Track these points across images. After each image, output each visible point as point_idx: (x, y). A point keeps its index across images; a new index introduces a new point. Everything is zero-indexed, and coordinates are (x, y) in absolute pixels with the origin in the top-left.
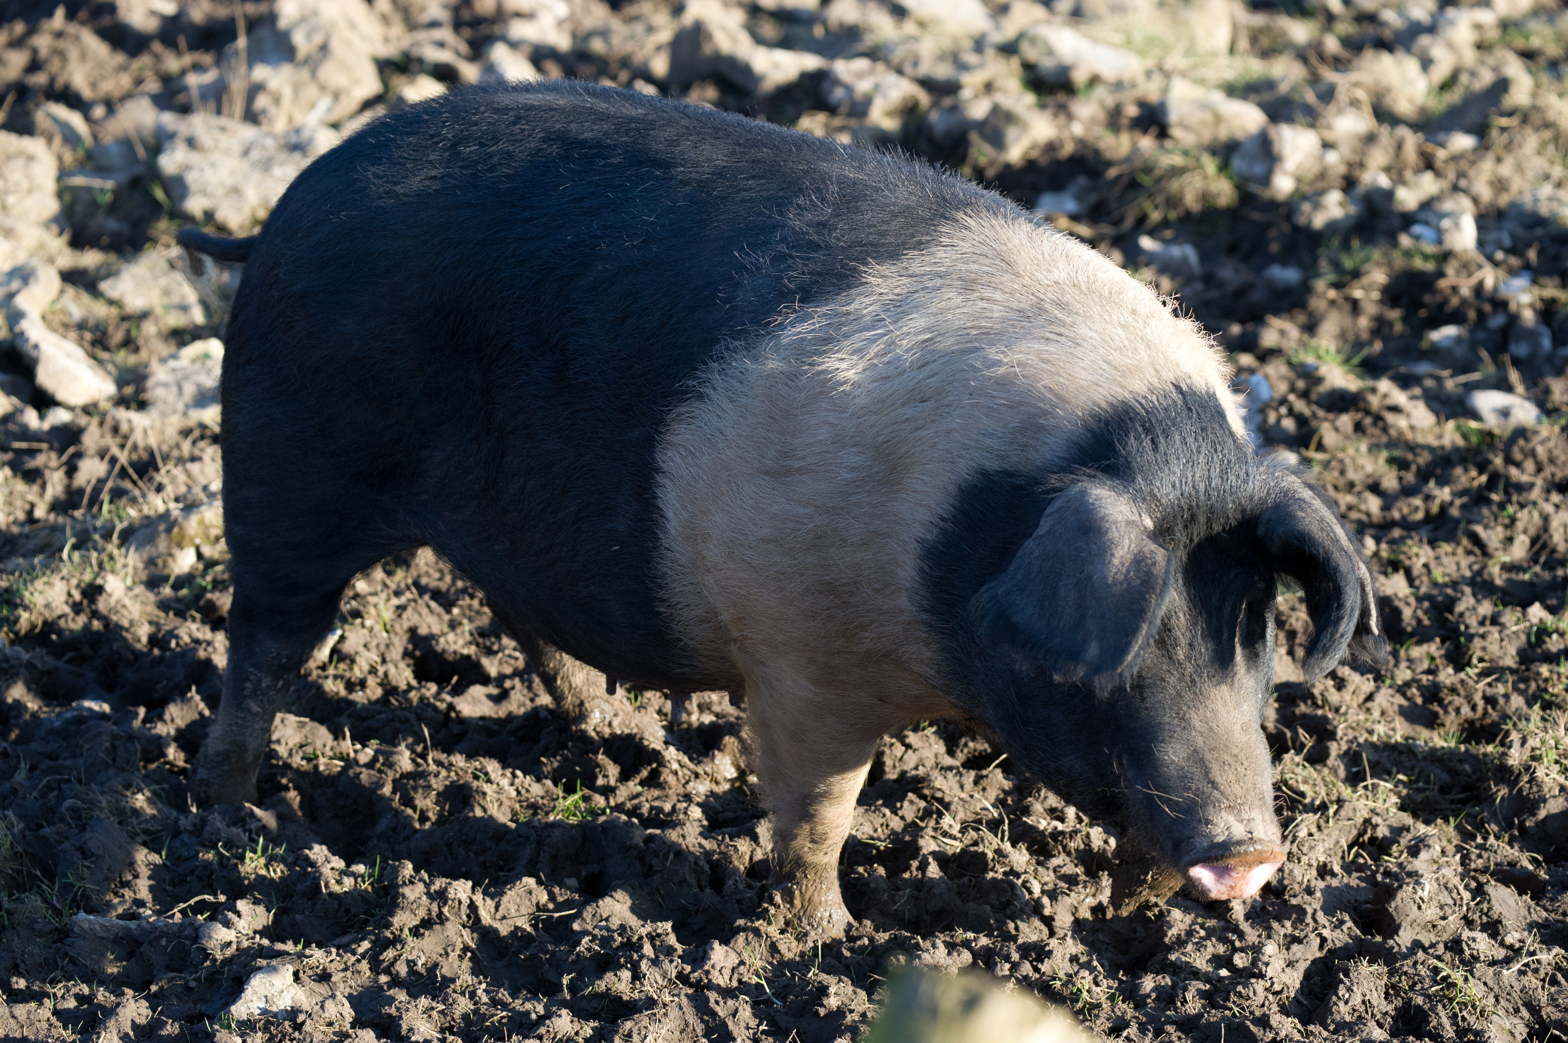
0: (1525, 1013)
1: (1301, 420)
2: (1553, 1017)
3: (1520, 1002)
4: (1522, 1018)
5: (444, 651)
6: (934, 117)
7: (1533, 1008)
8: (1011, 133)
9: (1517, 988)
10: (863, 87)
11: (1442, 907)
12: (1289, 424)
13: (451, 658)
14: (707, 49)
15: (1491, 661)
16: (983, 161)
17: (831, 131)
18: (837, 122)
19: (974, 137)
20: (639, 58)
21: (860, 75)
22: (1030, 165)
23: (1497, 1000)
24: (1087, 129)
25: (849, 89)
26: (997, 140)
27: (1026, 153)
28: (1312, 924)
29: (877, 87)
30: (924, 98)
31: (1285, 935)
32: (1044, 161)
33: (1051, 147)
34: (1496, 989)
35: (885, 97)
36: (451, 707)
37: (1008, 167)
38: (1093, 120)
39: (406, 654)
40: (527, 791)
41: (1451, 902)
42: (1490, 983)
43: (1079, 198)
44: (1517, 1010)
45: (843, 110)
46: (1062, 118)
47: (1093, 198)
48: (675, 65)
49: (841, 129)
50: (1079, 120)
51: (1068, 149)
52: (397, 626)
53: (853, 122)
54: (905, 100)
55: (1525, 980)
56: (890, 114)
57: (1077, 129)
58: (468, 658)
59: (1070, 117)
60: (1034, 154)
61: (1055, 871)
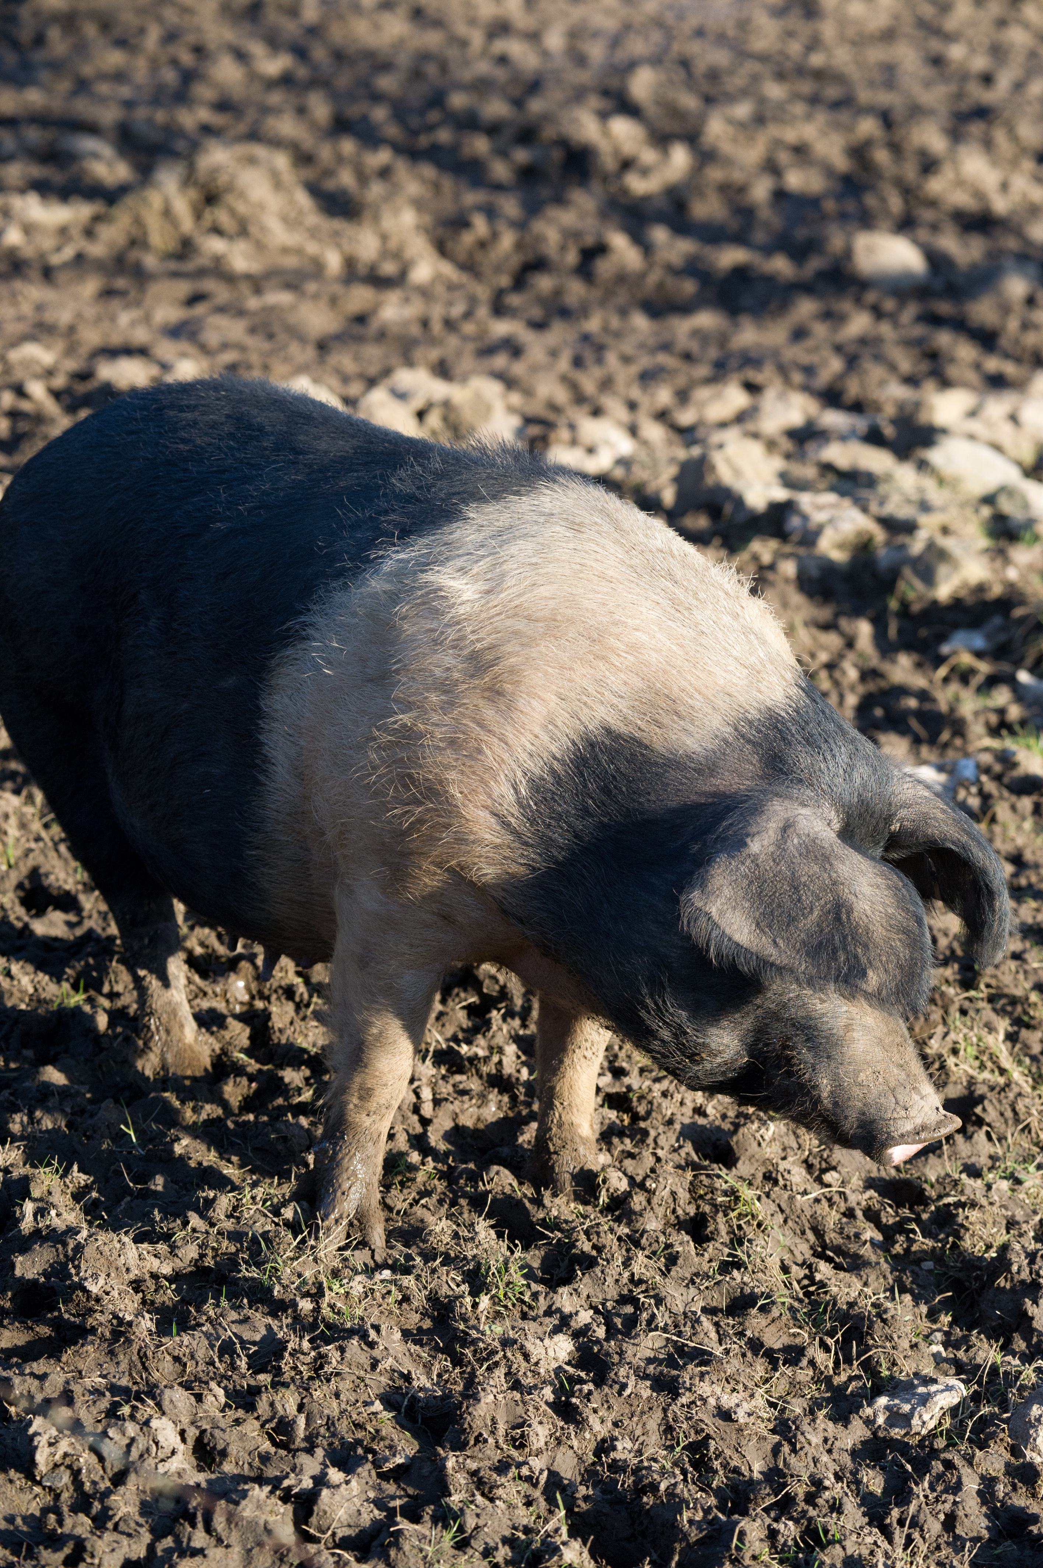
0: (810, 1235)
1: (986, 798)
2: (835, 1243)
3: (807, 1225)
4: (807, 1241)
5: (50, 886)
6: (882, 553)
7: (819, 1233)
8: (942, 570)
9: (808, 1213)
10: (818, 517)
11: (784, 1149)
12: (974, 802)
13: (55, 892)
14: (710, 481)
15: (998, 987)
16: (911, 595)
17: (779, 556)
18: (788, 549)
19: (907, 572)
20: (651, 488)
21: (820, 508)
22: (957, 603)
23: (785, 1221)
24: (1022, 576)
25: (805, 518)
26: (928, 577)
27: (955, 592)
28: (652, 1145)
29: (831, 521)
30: (880, 535)
31: (623, 1151)
32: (970, 601)
33: (981, 588)
34: (788, 1211)
35: (836, 529)
36: (26, 926)
37: (935, 603)
38: (1031, 567)
39: (20, 886)
40: (44, 989)
41: (795, 1146)
42: (784, 1206)
43: (988, 637)
44: (803, 1233)
45: (795, 538)
46: (998, 563)
47: (1002, 637)
48: (680, 496)
49: (787, 556)
50: (1016, 566)
51: (997, 590)
52: (21, 864)
53: (802, 551)
54: (859, 534)
55: (817, 1208)
56: (841, 546)
57: (1012, 574)
58: (68, 893)
59: (1007, 561)
60: (963, 593)
61: (454, 1086)
